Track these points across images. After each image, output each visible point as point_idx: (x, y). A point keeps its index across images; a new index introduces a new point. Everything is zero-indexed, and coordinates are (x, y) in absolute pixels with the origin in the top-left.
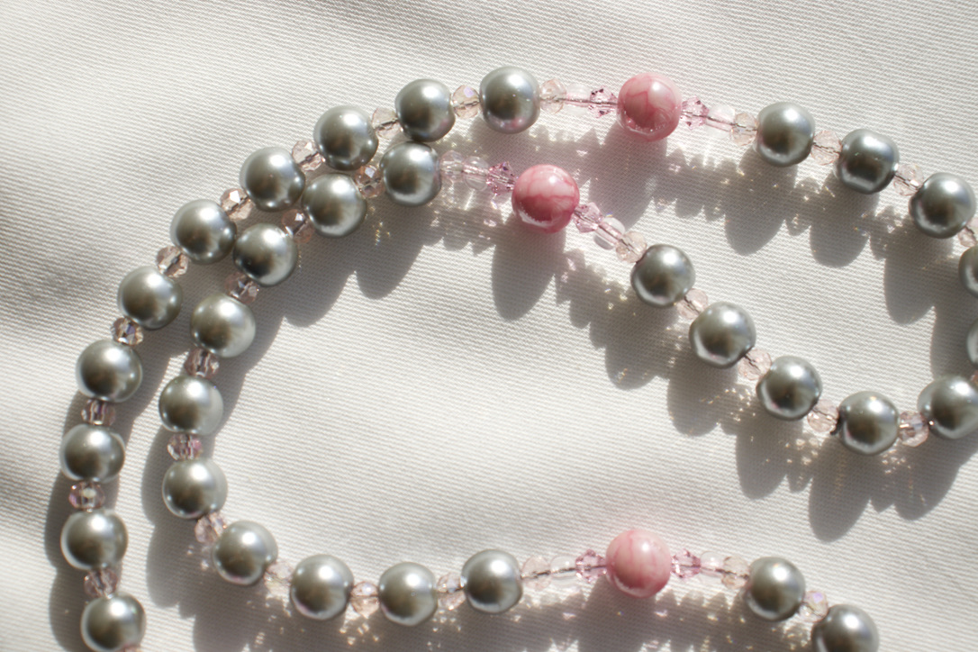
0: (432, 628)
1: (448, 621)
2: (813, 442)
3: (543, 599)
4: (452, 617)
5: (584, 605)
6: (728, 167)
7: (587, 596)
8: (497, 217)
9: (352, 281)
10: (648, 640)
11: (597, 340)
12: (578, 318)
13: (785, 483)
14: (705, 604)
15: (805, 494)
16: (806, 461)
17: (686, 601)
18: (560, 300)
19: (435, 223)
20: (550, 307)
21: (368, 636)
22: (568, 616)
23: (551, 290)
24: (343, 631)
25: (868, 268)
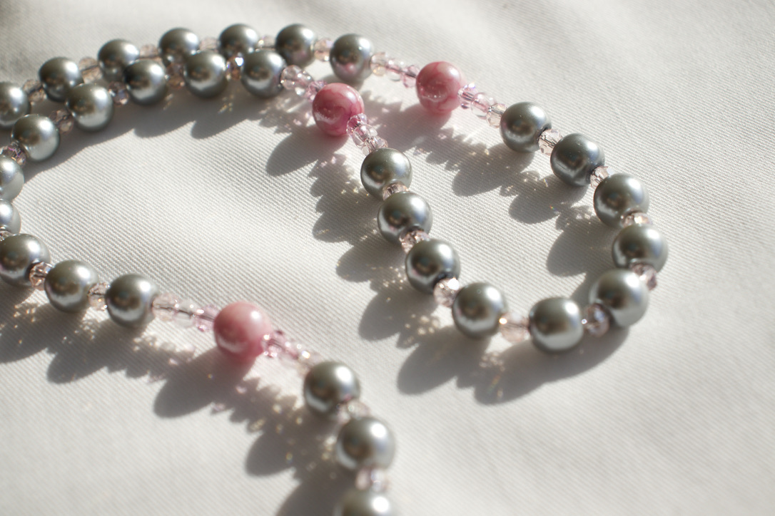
0: (75, 329)
1: (89, 331)
2: (435, 323)
3: (165, 344)
4: (93, 329)
5: (189, 360)
6: (481, 148)
7: (196, 355)
8: (304, 121)
9: (190, 126)
10: (217, 402)
11: (320, 207)
12: (315, 191)
13: (395, 339)
14: (279, 397)
15: (407, 353)
16: (422, 331)
17: (266, 389)
18: (311, 175)
19: (263, 112)
20: (303, 177)
21: (31, 316)
22: (172, 362)
23: (309, 167)
24: (17, 307)
25: (548, 232)
